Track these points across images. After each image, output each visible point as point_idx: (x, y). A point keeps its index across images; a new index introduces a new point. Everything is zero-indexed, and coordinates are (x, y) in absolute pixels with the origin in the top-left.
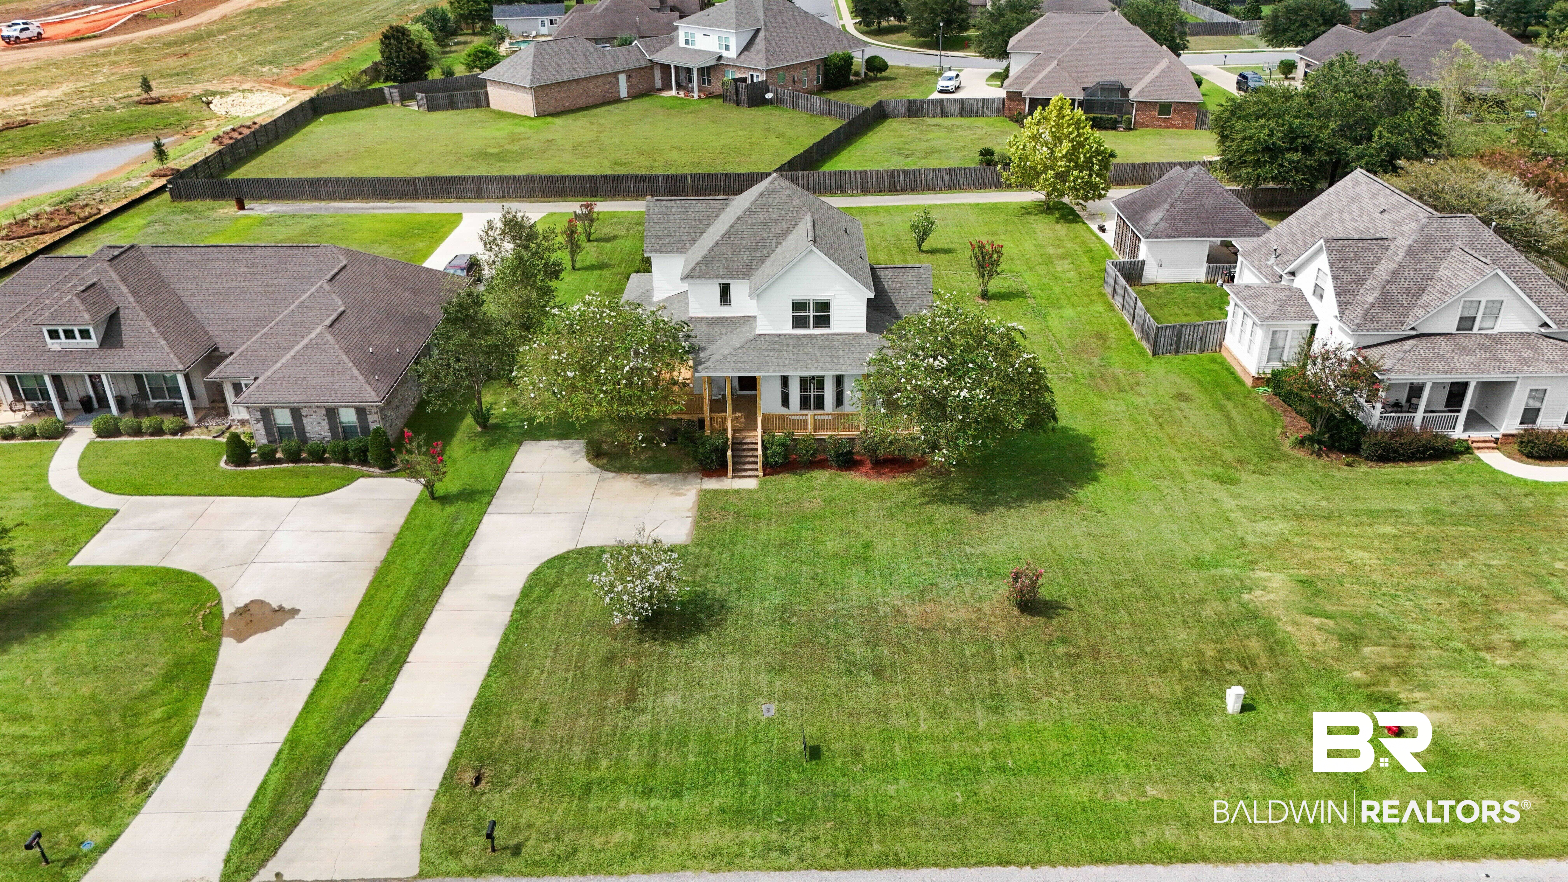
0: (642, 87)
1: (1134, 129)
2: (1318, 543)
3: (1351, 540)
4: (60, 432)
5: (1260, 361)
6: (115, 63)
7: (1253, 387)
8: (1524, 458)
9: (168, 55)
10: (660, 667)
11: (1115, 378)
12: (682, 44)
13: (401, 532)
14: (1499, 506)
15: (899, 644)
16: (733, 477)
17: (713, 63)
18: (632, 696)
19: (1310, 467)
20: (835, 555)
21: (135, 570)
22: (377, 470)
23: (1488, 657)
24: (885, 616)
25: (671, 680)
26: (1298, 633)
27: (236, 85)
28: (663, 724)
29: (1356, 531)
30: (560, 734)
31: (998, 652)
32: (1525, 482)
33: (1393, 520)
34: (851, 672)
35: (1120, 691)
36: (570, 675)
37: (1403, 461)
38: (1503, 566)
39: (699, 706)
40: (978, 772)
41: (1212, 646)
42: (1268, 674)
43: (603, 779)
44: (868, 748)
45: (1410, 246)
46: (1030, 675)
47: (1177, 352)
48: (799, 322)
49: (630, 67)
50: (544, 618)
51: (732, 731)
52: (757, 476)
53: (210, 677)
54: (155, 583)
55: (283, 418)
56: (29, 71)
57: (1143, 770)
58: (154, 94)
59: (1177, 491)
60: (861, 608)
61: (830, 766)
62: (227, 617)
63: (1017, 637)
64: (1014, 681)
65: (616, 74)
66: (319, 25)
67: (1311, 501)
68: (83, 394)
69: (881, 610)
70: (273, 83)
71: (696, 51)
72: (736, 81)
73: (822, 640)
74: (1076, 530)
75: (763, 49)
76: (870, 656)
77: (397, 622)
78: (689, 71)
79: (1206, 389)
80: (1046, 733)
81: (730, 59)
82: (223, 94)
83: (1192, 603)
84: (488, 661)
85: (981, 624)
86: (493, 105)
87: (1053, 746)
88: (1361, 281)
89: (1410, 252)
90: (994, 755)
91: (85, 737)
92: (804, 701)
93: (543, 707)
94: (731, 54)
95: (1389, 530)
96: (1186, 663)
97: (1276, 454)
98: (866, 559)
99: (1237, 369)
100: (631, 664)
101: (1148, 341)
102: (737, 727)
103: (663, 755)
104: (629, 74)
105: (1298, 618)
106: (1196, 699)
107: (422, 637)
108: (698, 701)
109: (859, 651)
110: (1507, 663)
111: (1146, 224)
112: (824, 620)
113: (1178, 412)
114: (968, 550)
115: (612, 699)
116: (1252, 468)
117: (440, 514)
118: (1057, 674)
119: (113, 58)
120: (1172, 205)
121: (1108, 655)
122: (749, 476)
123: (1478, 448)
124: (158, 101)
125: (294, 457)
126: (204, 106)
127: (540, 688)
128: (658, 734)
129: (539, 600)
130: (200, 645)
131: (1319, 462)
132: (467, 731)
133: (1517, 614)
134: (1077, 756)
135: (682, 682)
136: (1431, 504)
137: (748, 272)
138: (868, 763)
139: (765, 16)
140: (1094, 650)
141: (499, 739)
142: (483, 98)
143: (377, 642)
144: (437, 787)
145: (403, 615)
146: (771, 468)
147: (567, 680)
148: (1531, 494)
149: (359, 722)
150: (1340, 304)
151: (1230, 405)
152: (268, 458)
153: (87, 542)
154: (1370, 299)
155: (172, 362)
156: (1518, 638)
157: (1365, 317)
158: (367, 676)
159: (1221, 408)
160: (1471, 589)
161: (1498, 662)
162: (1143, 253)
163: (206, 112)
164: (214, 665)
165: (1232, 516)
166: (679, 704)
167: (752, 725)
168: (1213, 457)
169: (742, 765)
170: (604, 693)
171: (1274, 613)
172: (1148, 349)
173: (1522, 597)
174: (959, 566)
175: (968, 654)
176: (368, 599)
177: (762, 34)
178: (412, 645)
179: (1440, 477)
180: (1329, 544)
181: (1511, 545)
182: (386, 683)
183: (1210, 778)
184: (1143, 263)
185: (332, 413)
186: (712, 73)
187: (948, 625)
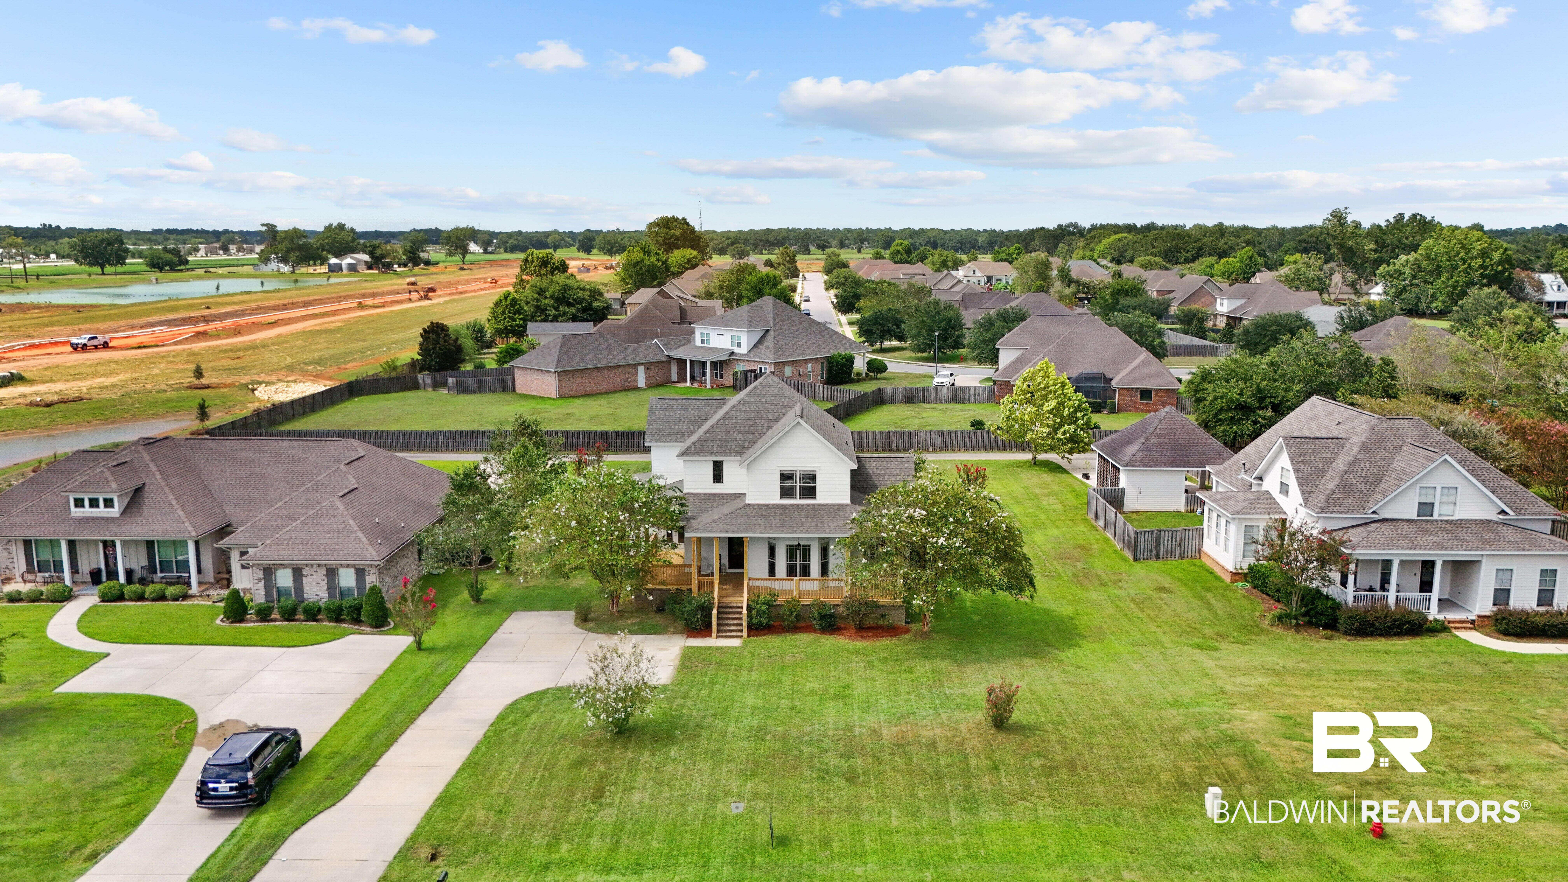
0: (658, 379)
1: (1118, 412)
2: (1296, 692)
3: (1330, 690)
4: (66, 597)
5: (1236, 557)
6: (171, 362)
7: (1233, 582)
8: (1501, 636)
9: (223, 358)
10: (630, 770)
11: (1098, 577)
12: (698, 343)
13: (385, 673)
14: (1478, 670)
15: (874, 756)
16: (717, 637)
17: (726, 358)
18: (598, 794)
19: (1289, 639)
20: (814, 692)
21: (116, 696)
22: (368, 629)
23: (1472, 778)
24: (861, 734)
25: (640, 781)
26: (1277, 753)
27: (281, 377)
28: (629, 816)
29: (1336, 685)
30: (522, 822)
31: (973, 762)
32: (1504, 653)
33: (1373, 677)
34: (823, 778)
35: (1097, 797)
36: (538, 776)
37: (1381, 635)
38: (1484, 711)
39: (667, 802)
40: (951, 859)
41: (1191, 763)
42: (1249, 787)
43: (562, 860)
44: (837, 838)
45: (1363, 442)
46: (1005, 782)
47: (1157, 557)
48: (787, 493)
49: (649, 360)
50: (517, 734)
51: (697, 824)
52: (741, 637)
53: (175, 775)
54: (135, 705)
55: (284, 579)
56: (90, 366)
57: (1120, 860)
58: (204, 381)
59: (1156, 654)
60: (837, 729)
61: (797, 851)
62: (200, 730)
63: (993, 751)
64: (989, 787)
65: (635, 366)
66: (365, 341)
67: (1290, 664)
68: (94, 566)
69: (857, 731)
70: (317, 376)
71: (710, 348)
72: (746, 372)
73: (796, 753)
74: (1056, 679)
75: (772, 345)
76: (843, 765)
77: (370, 737)
78: (703, 364)
79: (1186, 585)
80: (1020, 830)
81: (742, 355)
82: (268, 383)
83: (1170, 731)
84: (458, 765)
85: (956, 739)
86: (519, 389)
87: (1028, 840)
88: (1322, 473)
89: (1364, 447)
90: (966, 846)
91: (39, 818)
92: (774, 801)
93: (507, 800)
94: (743, 350)
95: (1369, 684)
96: (1164, 777)
97: (1255, 630)
98: (844, 696)
99: (1217, 570)
100: (601, 768)
101: (1129, 549)
102: (704, 820)
103: (626, 841)
104: (648, 367)
105: (1277, 741)
106: (1175, 806)
107: (393, 748)
108: (665, 798)
109: (832, 760)
110: (1492, 783)
111: (1124, 455)
112: (799, 737)
113: (1159, 601)
114: (947, 691)
115: (579, 796)
116: (1231, 639)
117: (425, 661)
118: (1033, 782)
119: (171, 359)
120: (1147, 439)
121: (1085, 768)
122: (733, 637)
123: (1456, 628)
124: (207, 387)
125: (289, 615)
126: (250, 393)
127: (507, 785)
128: (623, 823)
129: (514, 723)
130: (170, 751)
131: (1298, 636)
132: (428, 816)
133: (1499, 745)
134: (1052, 847)
135: (651, 783)
136: (1410, 667)
137: (740, 451)
138: (836, 850)
139: (774, 319)
140: (1072, 766)
141: (460, 825)
142: (510, 384)
143: (348, 750)
144: (391, 858)
145: (377, 732)
146: (755, 629)
147: (534, 779)
148: (1511, 662)
149: (320, 808)
150: (1303, 492)
151: (1209, 596)
152: (264, 615)
153: (74, 676)
154: (1331, 486)
155: (186, 530)
156: (1502, 763)
157: (1327, 501)
158: (334, 775)
159: (1201, 598)
160: (1452, 726)
161: (1483, 782)
162: (1123, 481)
163: (251, 397)
164: (182, 766)
165: (1211, 672)
166: (647, 802)
167: (719, 819)
168: (1193, 631)
169: (707, 850)
170: (571, 790)
171: (1252, 737)
172: (1129, 555)
173: (1504, 733)
174: (937, 702)
175: (942, 763)
176: (345, 719)
177: (771, 334)
178: (382, 754)
179: (1418, 649)
180: (1309, 694)
181: (1492, 697)
182: (351, 781)
183: (1191, 868)
184: (1123, 490)
185: (332, 573)
186: (725, 367)
187: (924, 740)
